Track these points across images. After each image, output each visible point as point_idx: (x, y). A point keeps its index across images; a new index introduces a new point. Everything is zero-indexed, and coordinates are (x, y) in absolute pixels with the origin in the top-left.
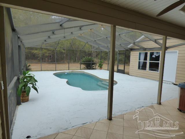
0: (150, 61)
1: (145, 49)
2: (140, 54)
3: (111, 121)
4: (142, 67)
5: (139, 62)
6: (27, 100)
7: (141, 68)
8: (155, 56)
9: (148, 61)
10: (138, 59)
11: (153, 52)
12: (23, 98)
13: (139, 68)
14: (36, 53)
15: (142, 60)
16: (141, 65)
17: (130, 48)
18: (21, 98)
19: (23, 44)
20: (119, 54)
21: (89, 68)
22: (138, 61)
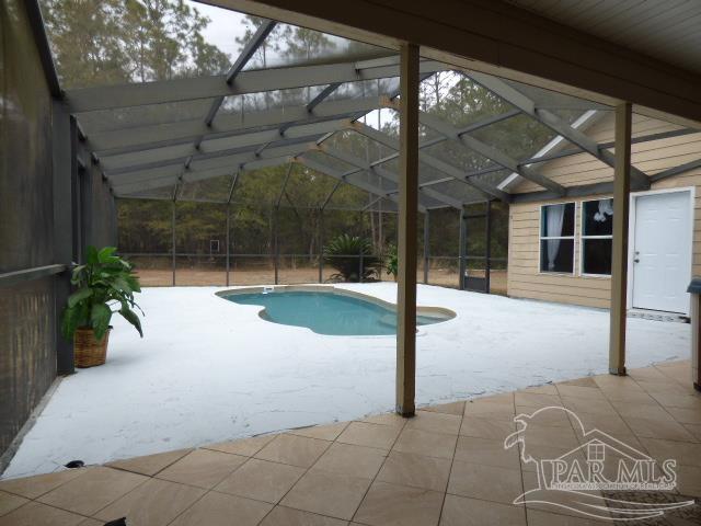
0: (587, 235)
1: (564, 192)
2: (546, 211)
3: (410, 421)
4: (555, 262)
5: (545, 244)
6: (99, 360)
7: (551, 265)
8: (605, 214)
9: (579, 238)
10: (539, 231)
11: (598, 202)
12: (85, 351)
13: (545, 267)
14: (163, 230)
15: (555, 236)
16: (552, 256)
17: (508, 191)
18: (76, 350)
19: (111, 190)
20: (464, 218)
21: (354, 276)
22: (540, 238)
